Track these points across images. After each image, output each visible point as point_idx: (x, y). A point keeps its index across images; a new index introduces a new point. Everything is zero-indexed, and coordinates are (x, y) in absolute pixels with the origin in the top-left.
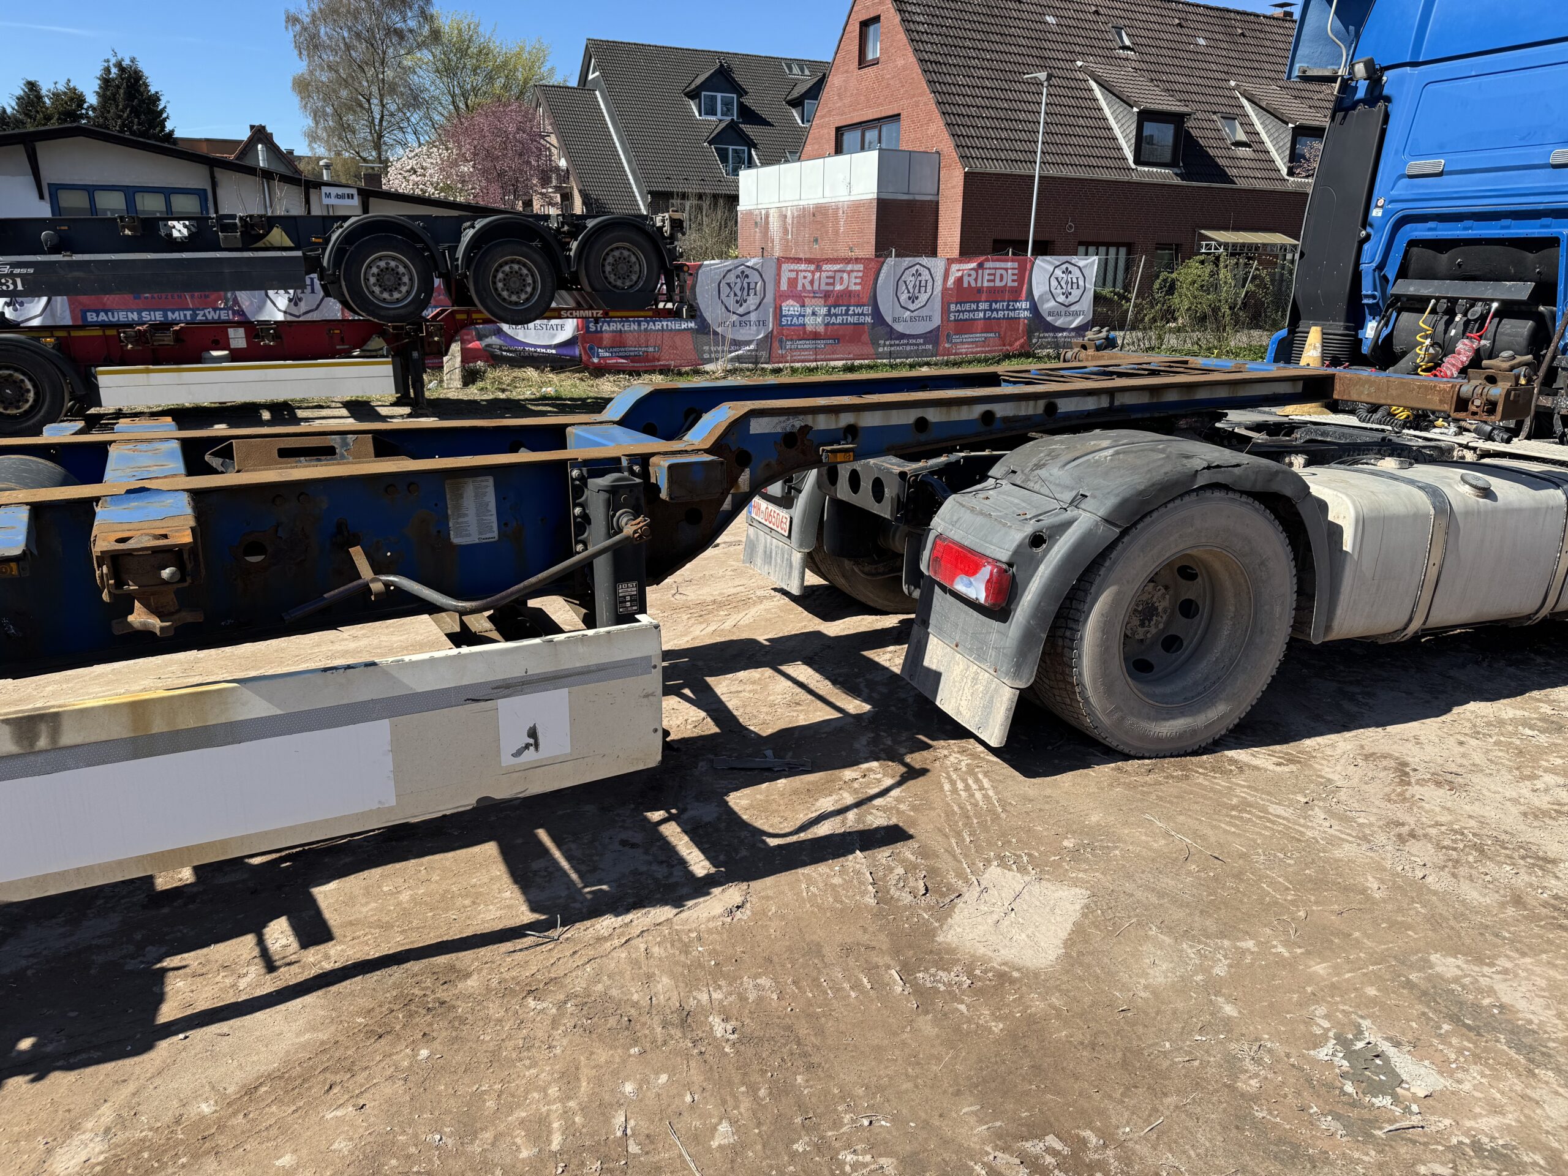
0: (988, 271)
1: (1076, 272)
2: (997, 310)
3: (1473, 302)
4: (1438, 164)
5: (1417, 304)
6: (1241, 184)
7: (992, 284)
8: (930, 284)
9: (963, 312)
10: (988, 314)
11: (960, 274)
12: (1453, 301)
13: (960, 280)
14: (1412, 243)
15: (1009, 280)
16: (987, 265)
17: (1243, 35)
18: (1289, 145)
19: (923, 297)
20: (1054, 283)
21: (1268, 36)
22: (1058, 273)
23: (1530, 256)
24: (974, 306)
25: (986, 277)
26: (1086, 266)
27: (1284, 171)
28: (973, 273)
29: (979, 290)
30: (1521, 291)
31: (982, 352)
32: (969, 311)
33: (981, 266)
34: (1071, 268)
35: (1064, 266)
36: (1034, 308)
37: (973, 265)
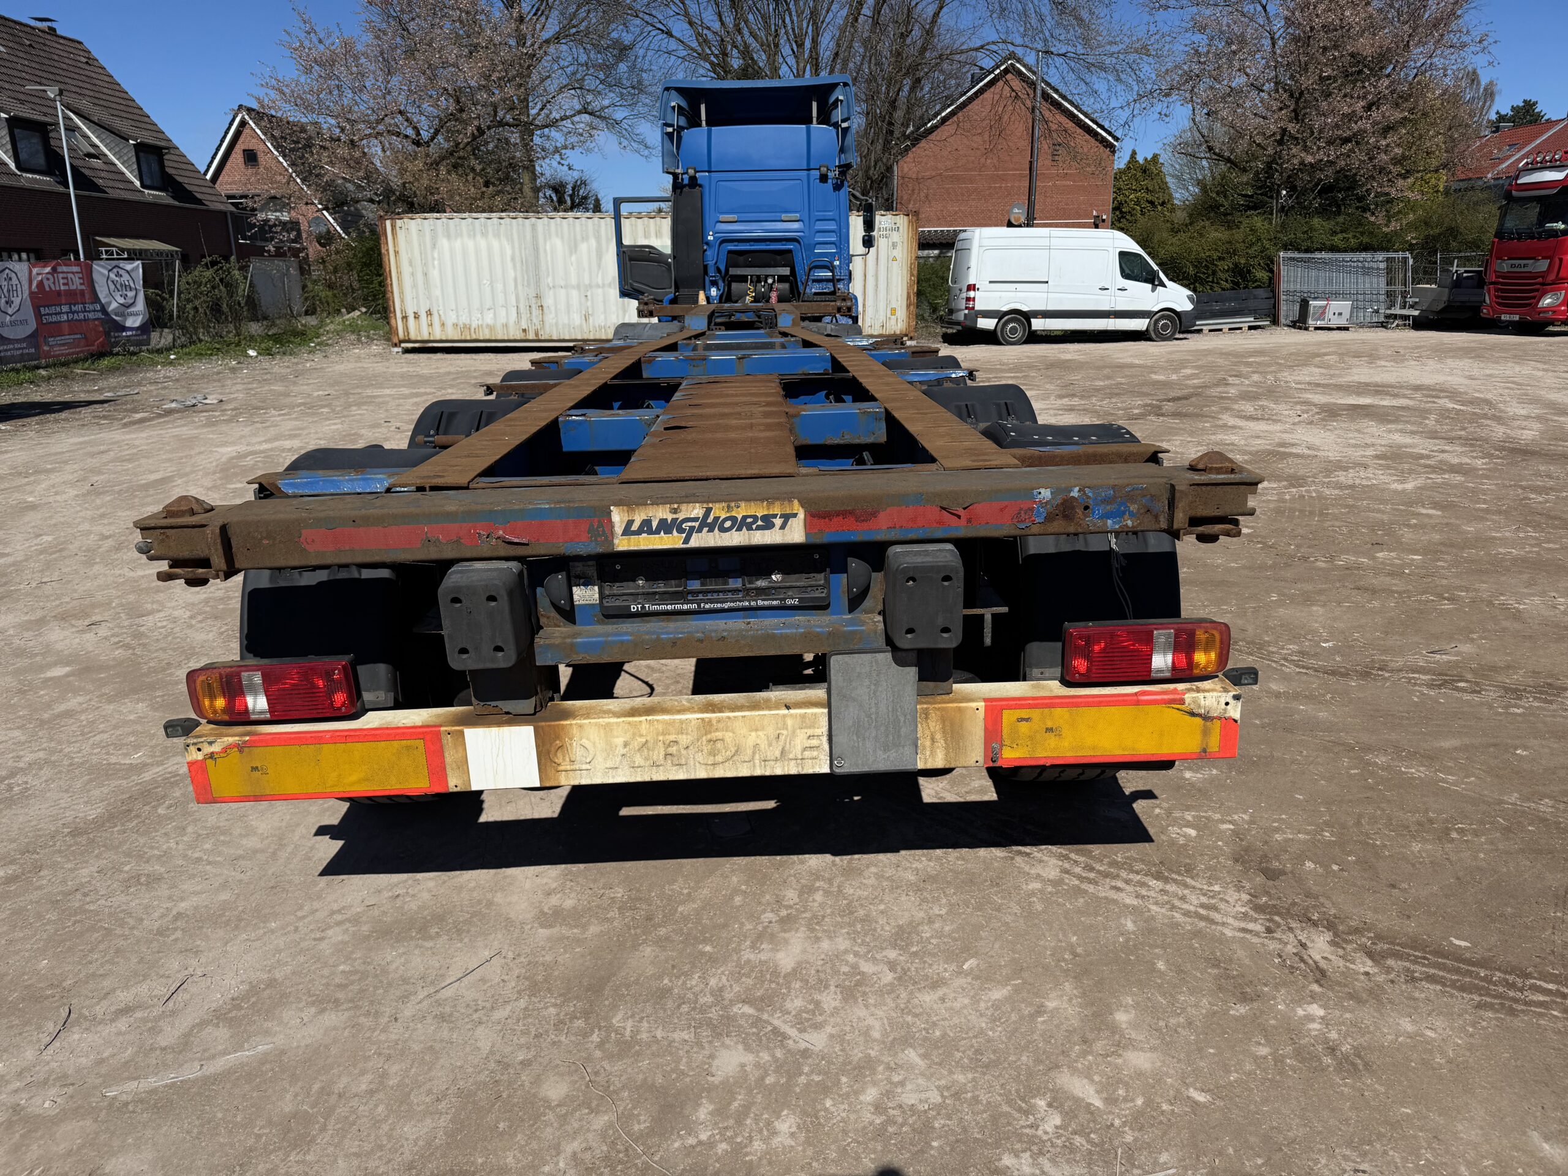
0: (61, 275)
1: (126, 277)
2: (77, 312)
3: (767, 277)
4: (734, 217)
5: (743, 279)
6: (113, 194)
7: (66, 288)
8: (19, 289)
9: (51, 315)
10: (71, 316)
11: (40, 278)
12: (758, 277)
13: (41, 284)
14: (730, 252)
15: (77, 283)
16: (60, 269)
17: (30, 45)
18: (134, 159)
19: (17, 301)
20: (112, 287)
21: (52, 50)
22: (112, 276)
23: (778, 257)
24: (58, 309)
25: (62, 281)
26: (133, 270)
27: (138, 183)
28: (49, 276)
29: (59, 293)
30: (786, 271)
31: (73, 353)
32: (56, 314)
33: (54, 270)
34: (121, 272)
35: (115, 270)
36: (104, 310)
37: (48, 269)
